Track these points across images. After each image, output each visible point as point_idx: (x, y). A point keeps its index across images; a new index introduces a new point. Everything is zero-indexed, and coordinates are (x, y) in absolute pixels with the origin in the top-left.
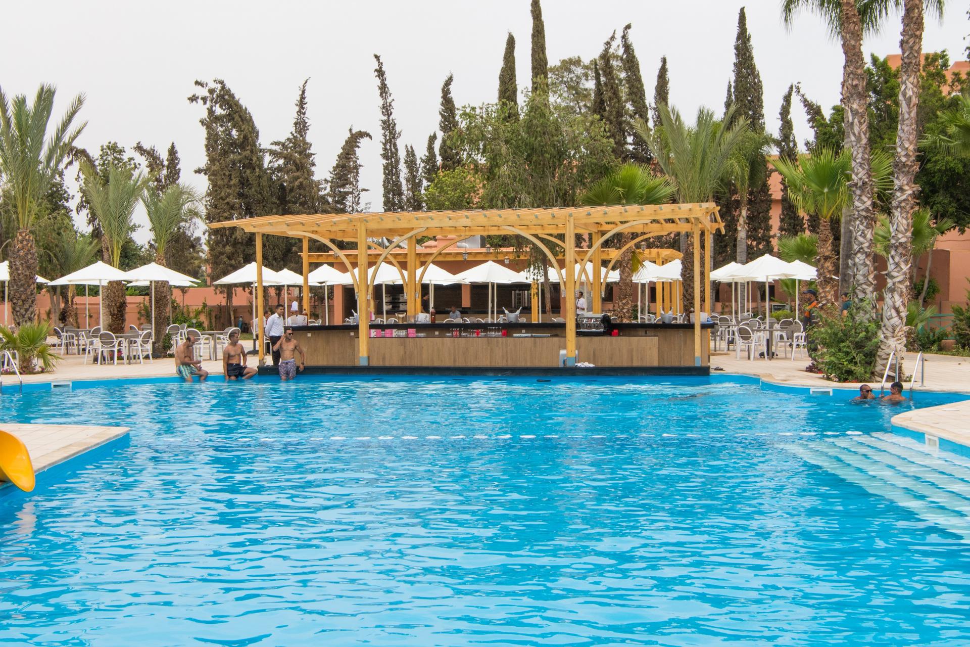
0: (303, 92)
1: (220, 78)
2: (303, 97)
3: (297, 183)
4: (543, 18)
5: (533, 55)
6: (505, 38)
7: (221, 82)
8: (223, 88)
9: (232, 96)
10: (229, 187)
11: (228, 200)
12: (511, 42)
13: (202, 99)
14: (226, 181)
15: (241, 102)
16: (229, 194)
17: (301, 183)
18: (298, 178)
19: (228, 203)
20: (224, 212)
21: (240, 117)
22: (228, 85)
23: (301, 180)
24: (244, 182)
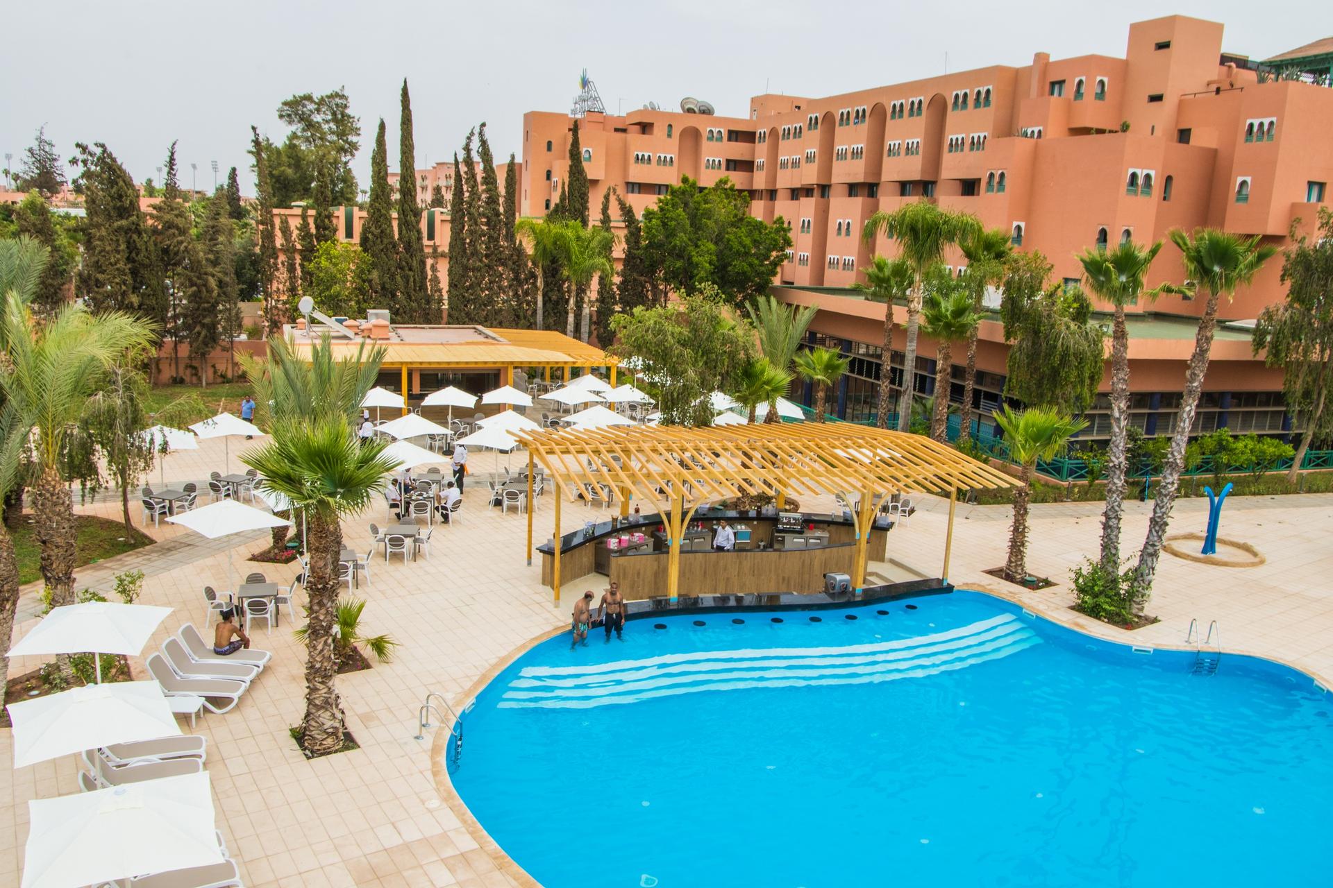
0: (173, 154)
1: (101, 141)
2: (172, 159)
3: (182, 248)
4: (411, 107)
5: (402, 141)
6: (378, 122)
7: (103, 146)
8: (105, 151)
9: (114, 160)
10: (118, 252)
11: (118, 266)
12: (382, 127)
13: (82, 161)
14: (114, 246)
15: (124, 167)
16: (118, 260)
17: (186, 247)
18: (182, 242)
19: (118, 269)
20: (114, 278)
21: (124, 181)
22: (109, 149)
23: (185, 244)
24: (132, 247)
